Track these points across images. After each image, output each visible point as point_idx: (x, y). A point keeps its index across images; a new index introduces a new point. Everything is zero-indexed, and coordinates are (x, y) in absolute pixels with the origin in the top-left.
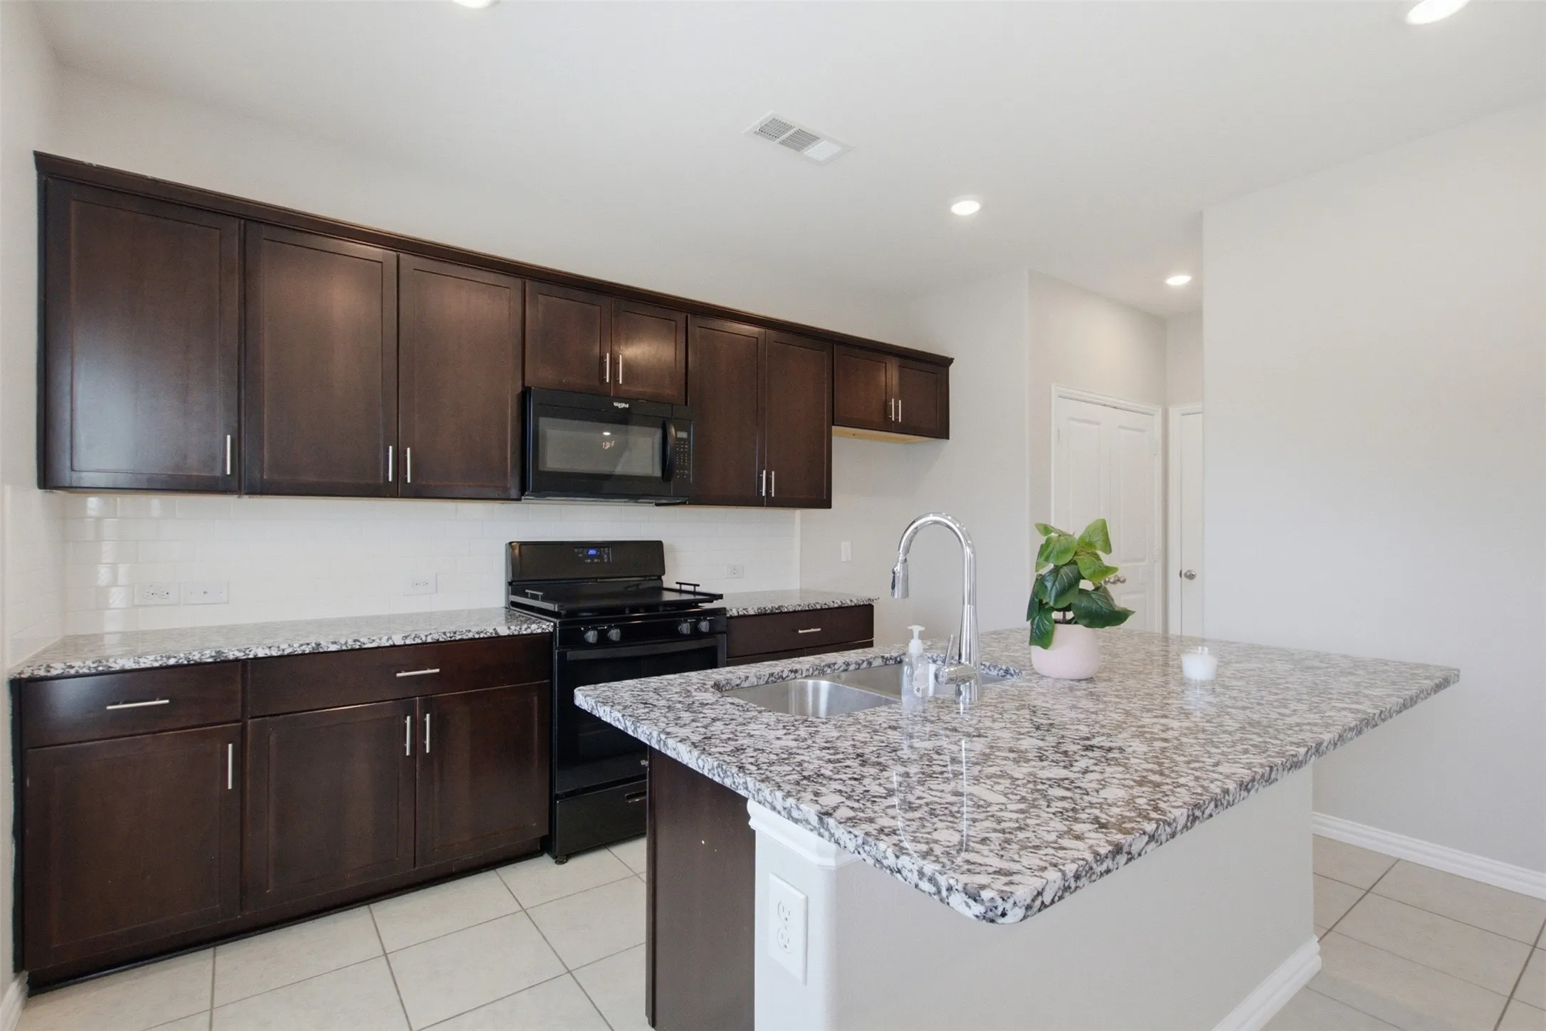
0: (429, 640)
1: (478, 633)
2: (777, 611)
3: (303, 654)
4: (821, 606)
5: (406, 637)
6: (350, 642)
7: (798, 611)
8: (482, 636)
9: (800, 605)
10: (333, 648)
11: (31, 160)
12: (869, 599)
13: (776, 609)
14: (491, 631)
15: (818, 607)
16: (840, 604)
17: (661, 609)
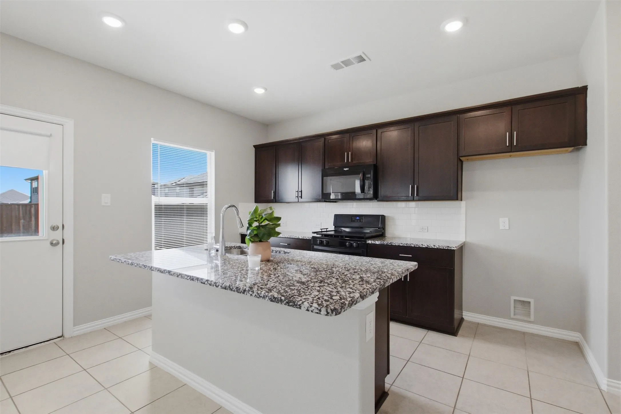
2: (390, 244)
4: (414, 246)
13: (389, 243)
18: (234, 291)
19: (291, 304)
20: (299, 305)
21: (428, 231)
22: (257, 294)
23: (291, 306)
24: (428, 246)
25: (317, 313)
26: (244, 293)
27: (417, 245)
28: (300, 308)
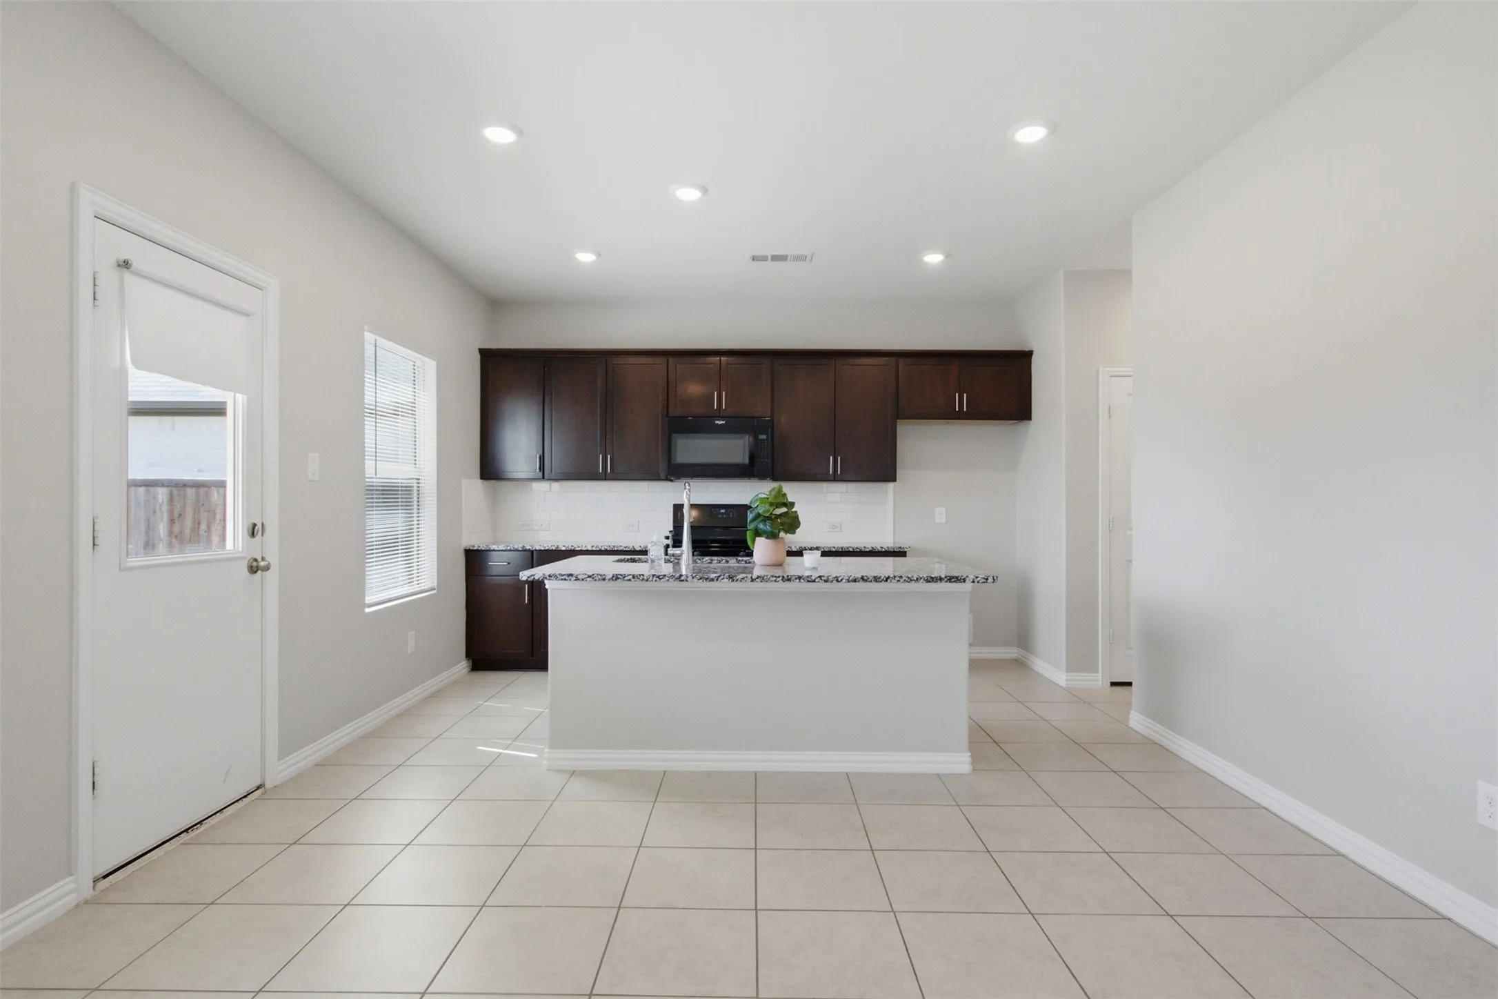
0: (603, 549)
1: (625, 547)
3: (552, 550)
5: (593, 546)
6: (570, 547)
7: (833, 551)
8: (627, 549)
9: (834, 547)
10: (563, 548)
11: (478, 351)
12: (900, 548)
14: (631, 547)
15: (851, 550)
16: (871, 549)
17: (731, 543)
18: (871, 581)
19: (953, 580)
20: (964, 579)
21: (841, 531)
22: (907, 579)
23: (954, 582)
24: (873, 548)
25: (984, 582)
26: (887, 581)
27: (857, 548)
28: (964, 582)
